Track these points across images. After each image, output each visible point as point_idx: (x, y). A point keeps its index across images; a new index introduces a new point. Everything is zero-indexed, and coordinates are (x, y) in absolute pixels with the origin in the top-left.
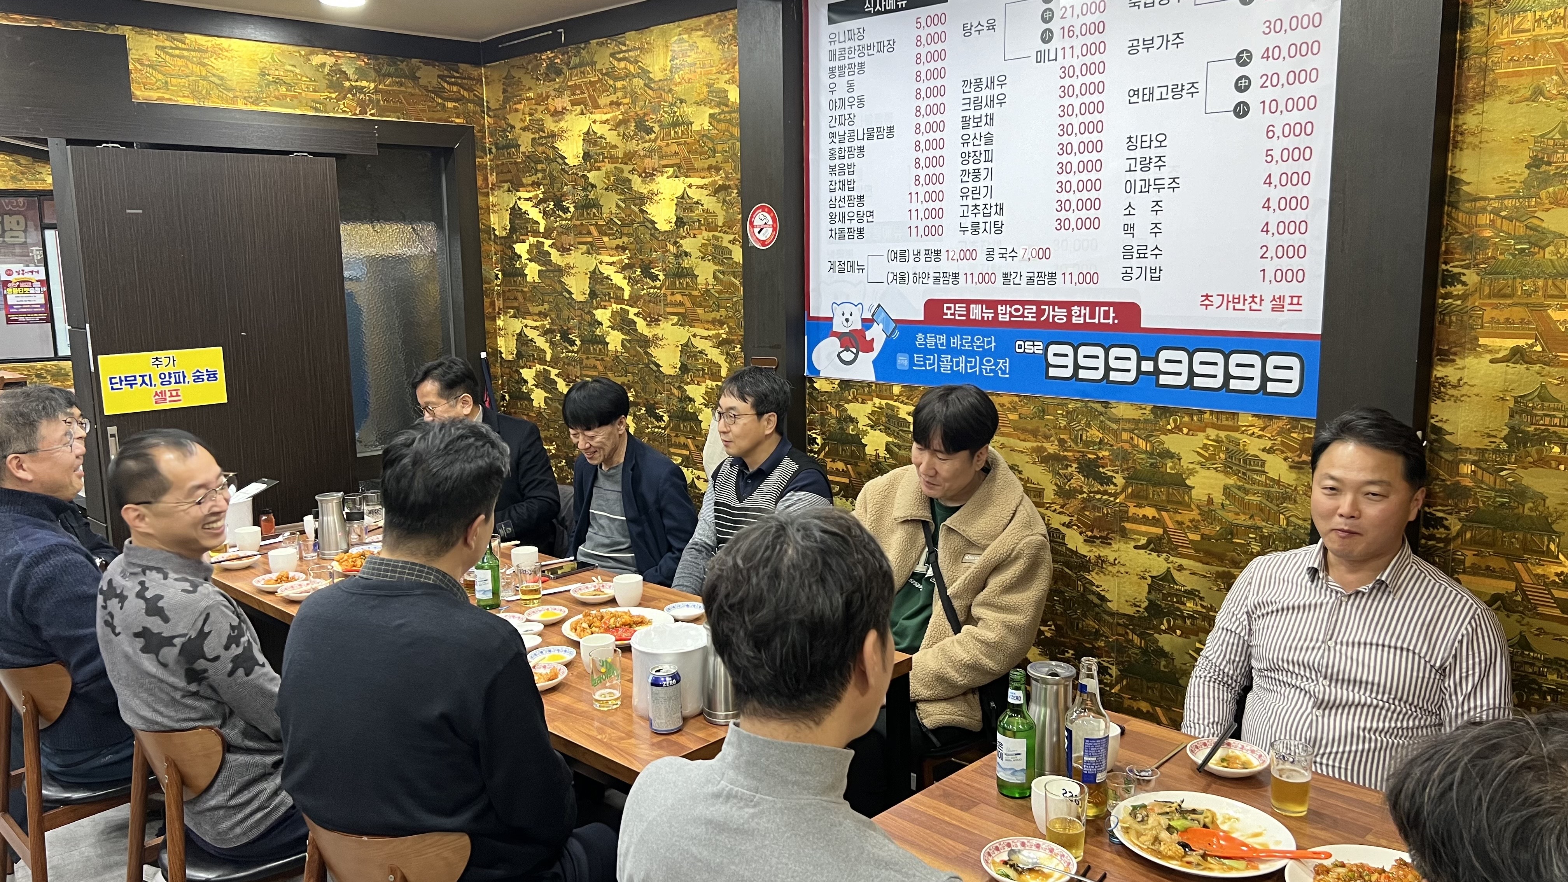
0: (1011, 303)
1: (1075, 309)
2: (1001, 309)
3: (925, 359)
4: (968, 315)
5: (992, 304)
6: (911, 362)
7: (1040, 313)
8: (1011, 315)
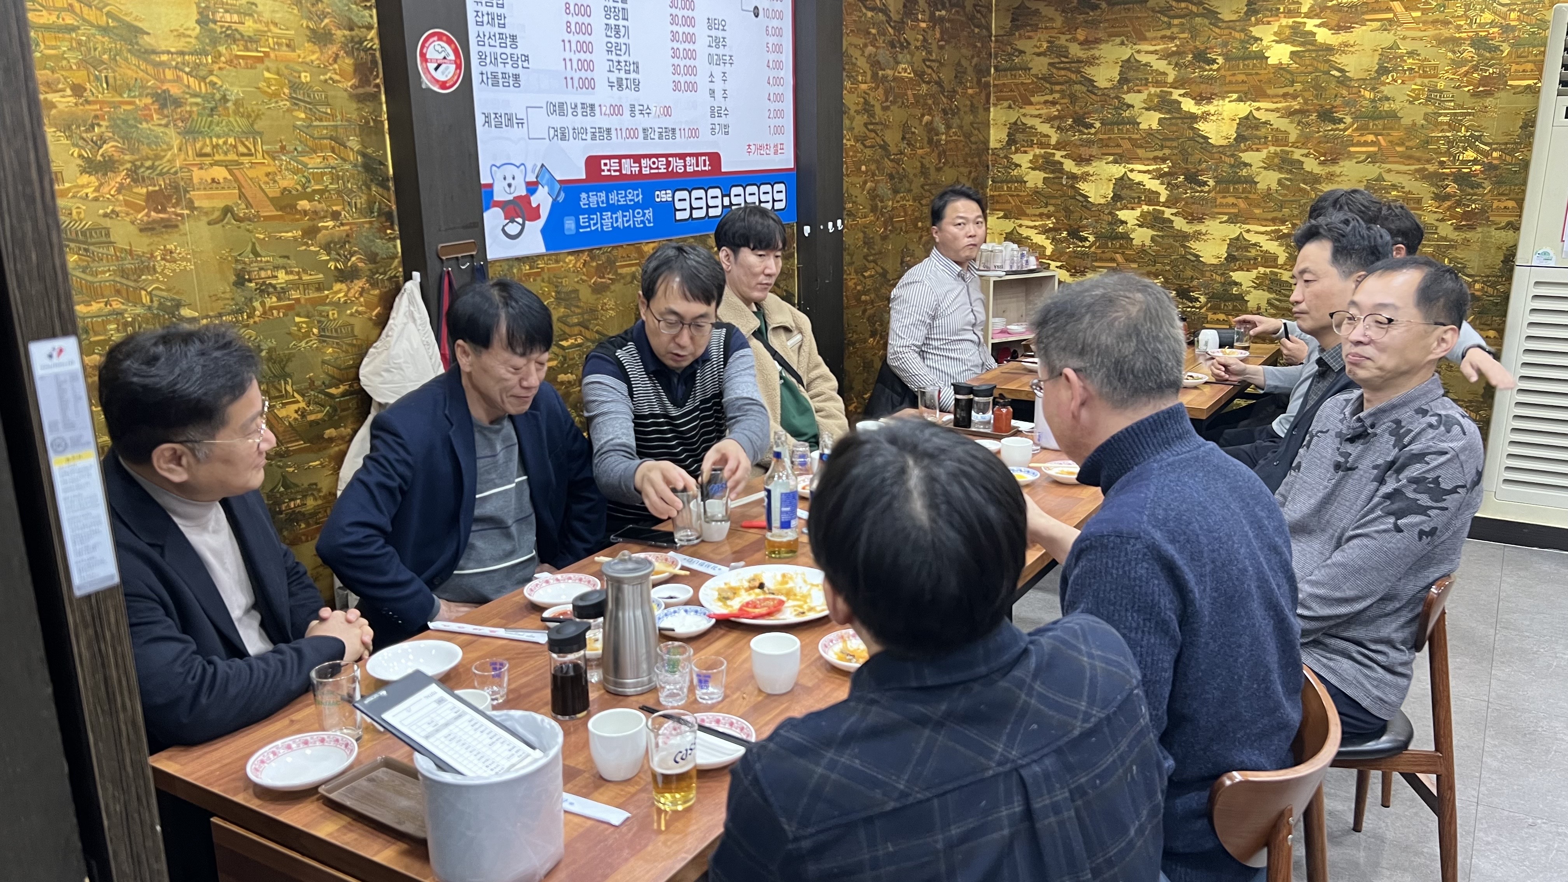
0: (650, 156)
1: (688, 159)
2: (643, 161)
3: (590, 219)
4: (620, 171)
5: (637, 159)
6: (578, 226)
7: (668, 164)
8: (651, 168)
